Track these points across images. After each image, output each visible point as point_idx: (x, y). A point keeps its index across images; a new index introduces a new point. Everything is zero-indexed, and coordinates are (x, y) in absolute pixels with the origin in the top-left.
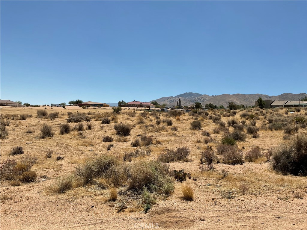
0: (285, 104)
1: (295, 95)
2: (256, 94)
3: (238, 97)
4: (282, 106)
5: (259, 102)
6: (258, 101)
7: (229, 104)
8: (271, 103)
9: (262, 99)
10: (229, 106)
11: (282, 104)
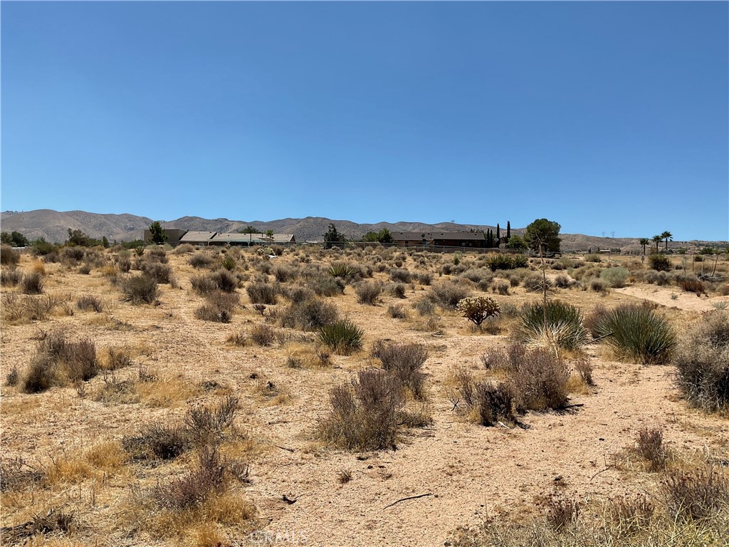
0: (212, 238)
1: (208, 222)
2: (122, 215)
3: (77, 219)
4: (206, 243)
5: (153, 233)
6: (151, 230)
7: (71, 234)
8: (180, 235)
9: (161, 226)
10: (71, 240)
11: (205, 240)
